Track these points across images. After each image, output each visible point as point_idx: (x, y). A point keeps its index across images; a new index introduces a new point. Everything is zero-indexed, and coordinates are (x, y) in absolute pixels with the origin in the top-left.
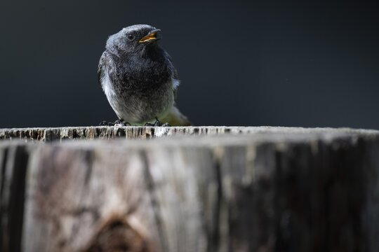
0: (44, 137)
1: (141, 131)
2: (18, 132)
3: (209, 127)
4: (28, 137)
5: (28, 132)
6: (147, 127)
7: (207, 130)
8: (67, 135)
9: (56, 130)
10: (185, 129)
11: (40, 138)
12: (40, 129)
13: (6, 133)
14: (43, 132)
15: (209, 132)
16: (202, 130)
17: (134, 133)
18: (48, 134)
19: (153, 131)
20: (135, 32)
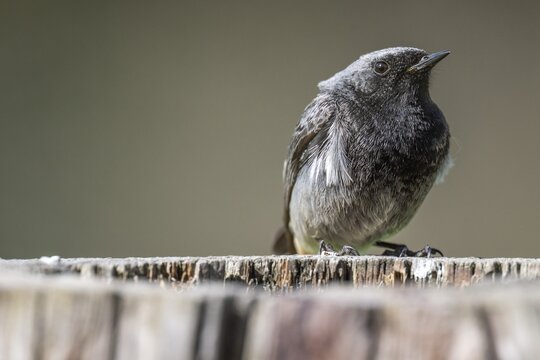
0: (196, 276)
1: (382, 266)
2: (146, 266)
3: (523, 261)
4: (166, 276)
5: (164, 266)
6: (396, 259)
7: (519, 266)
8: (237, 273)
9: (218, 263)
10: (473, 264)
11: (186, 278)
12: (187, 260)
13: (127, 268)
14: (194, 265)
15: (523, 270)
16: (510, 266)
17: (370, 269)
18: (204, 271)
19: (408, 266)
20: (391, 57)
